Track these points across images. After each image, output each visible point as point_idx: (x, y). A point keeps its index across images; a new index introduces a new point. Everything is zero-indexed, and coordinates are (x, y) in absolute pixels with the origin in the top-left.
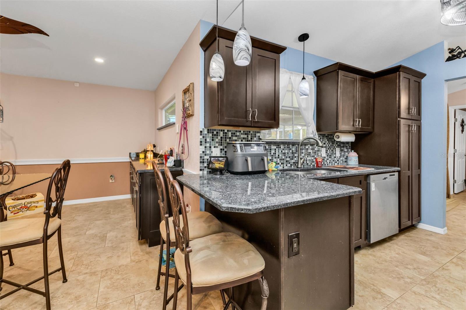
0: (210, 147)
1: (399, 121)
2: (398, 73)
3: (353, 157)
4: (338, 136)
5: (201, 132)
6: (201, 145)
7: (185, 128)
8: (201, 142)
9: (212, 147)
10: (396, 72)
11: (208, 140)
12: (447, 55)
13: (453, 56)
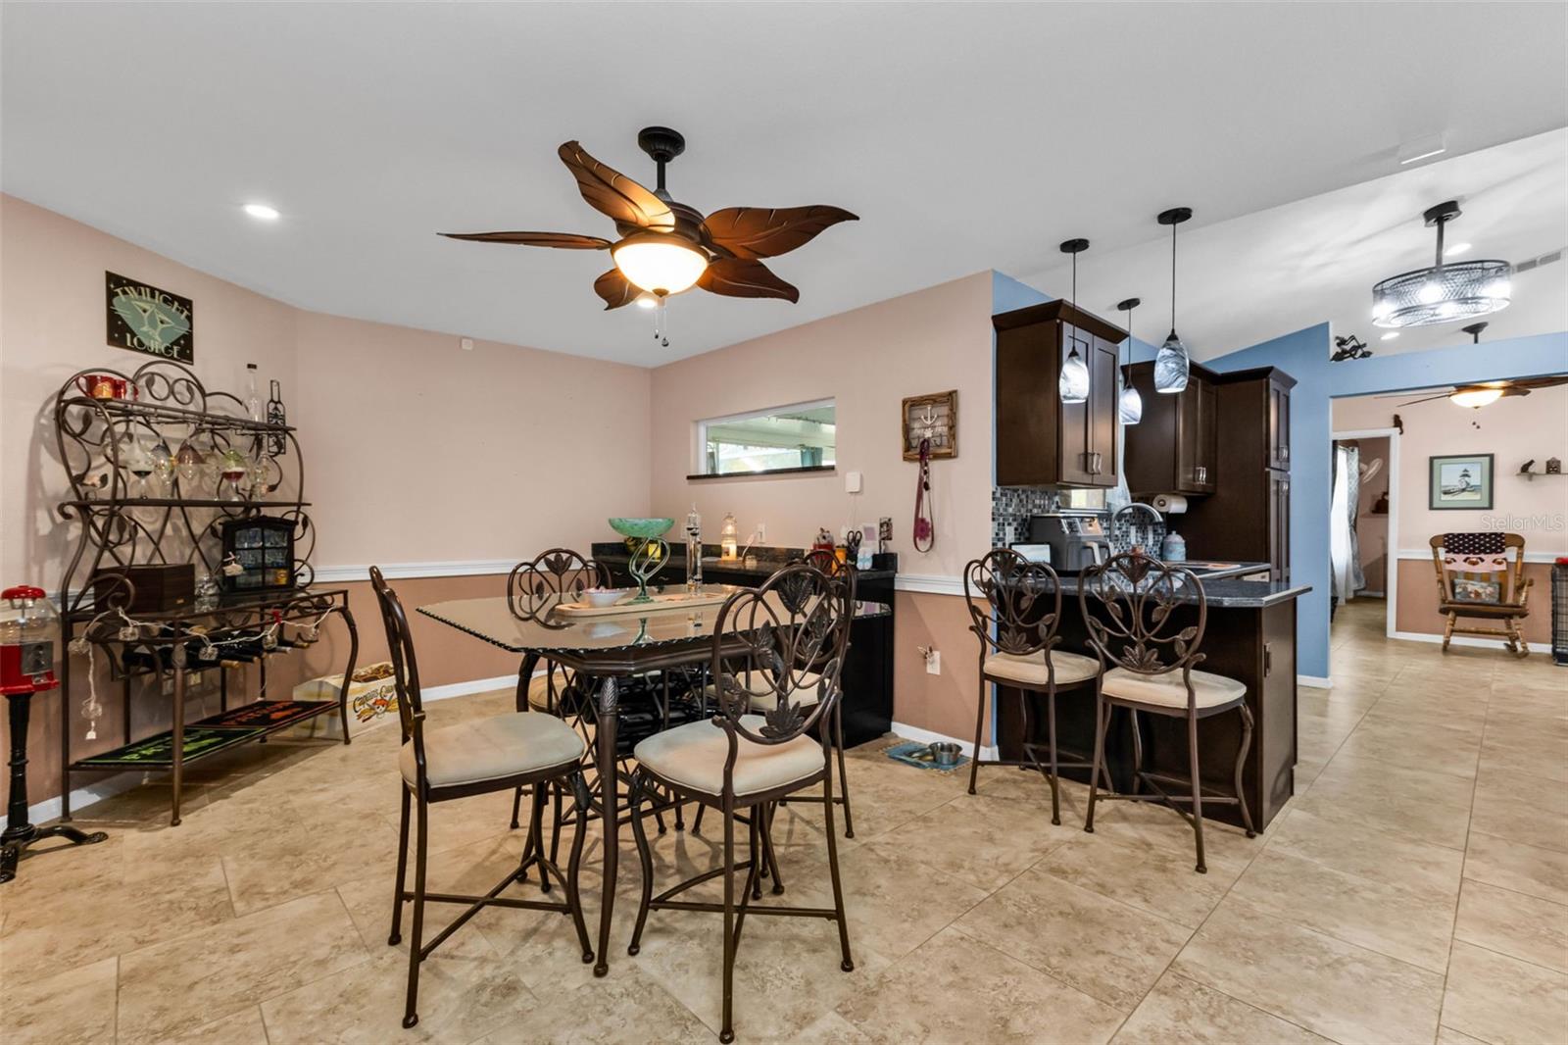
0: (1004, 524)
1: (1269, 473)
2: (1265, 380)
3: (1177, 543)
4: (1162, 500)
5: (994, 493)
6: (993, 519)
7: (927, 487)
8: (993, 514)
9: (1006, 524)
10: (1262, 378)
11: (1001, 511)
12: (1334, 349)
13: (1344, 352)
